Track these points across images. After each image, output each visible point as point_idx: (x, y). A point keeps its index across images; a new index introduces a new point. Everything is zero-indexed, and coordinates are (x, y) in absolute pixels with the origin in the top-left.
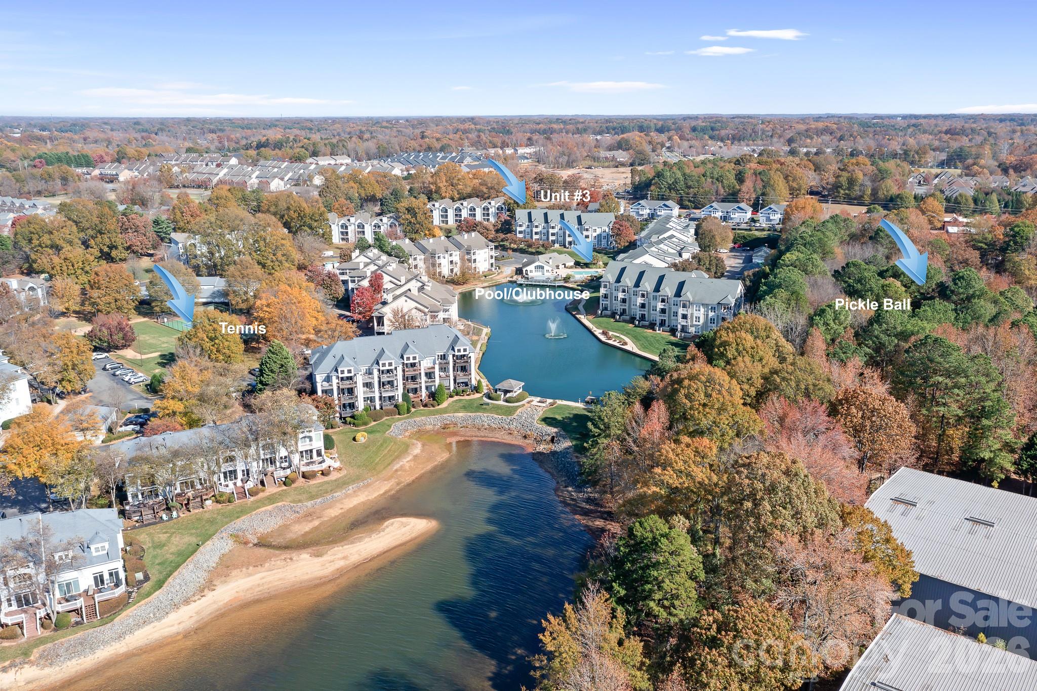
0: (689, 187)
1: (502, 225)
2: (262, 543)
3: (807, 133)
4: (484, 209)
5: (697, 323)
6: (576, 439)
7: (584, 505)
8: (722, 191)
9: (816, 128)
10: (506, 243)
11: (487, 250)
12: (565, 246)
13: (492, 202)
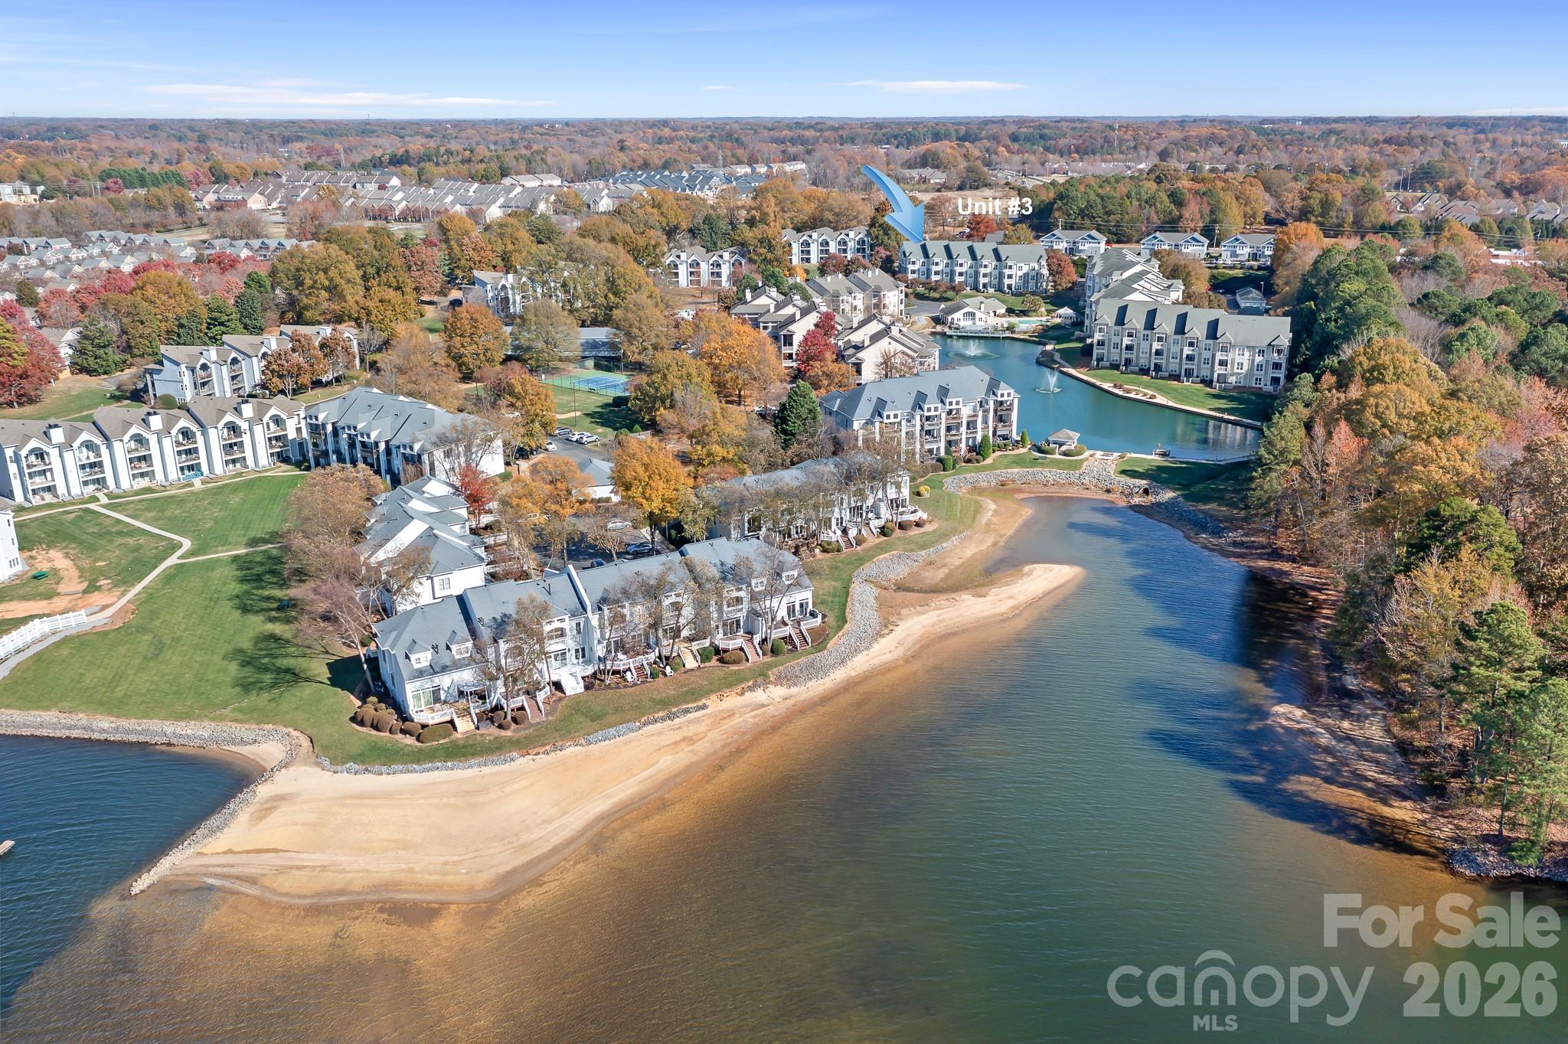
0: (1108, 213)
2: (901, 587)
3: (1186, 144)
5: (1240, 371)
6: (1178, 489)
7: (1231, 549)
8: (1155, 219)
9: (1197, 136)
11: (896, 292)
13: (852, 234)
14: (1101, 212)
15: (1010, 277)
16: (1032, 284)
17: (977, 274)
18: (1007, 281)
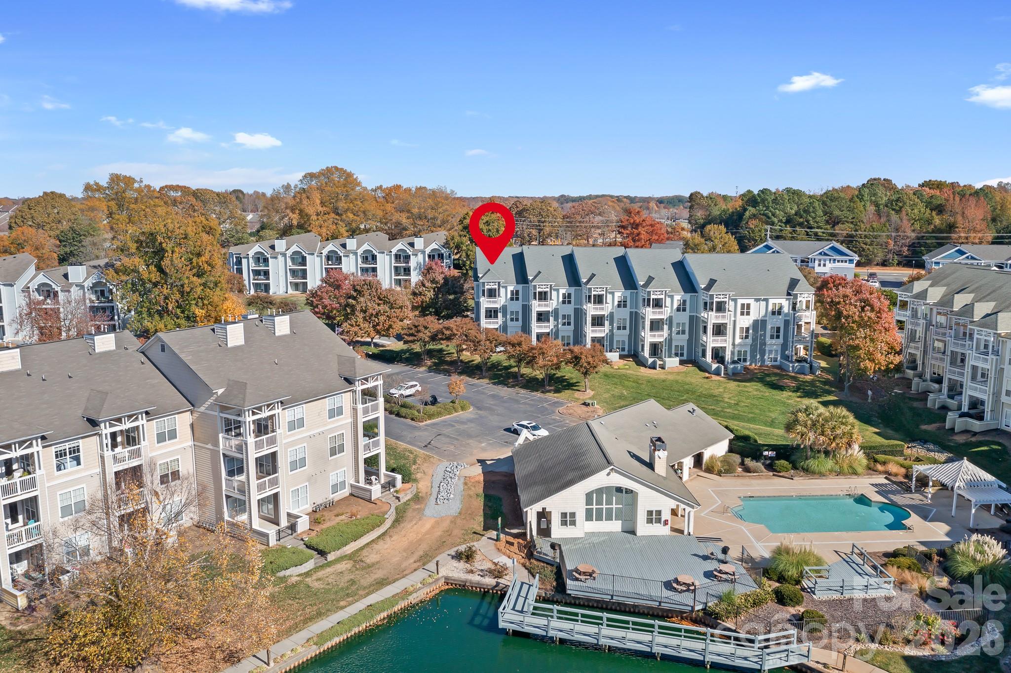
1: (438, 291)
4: (397, 257)
10: (450, 347)
11: (344, 400)
12: (641, 363)
13: (419, 243)
14: (822, 219)
15: (719, 330)
16: (773, 345)
17: (636, 320)
18: (711, 342)
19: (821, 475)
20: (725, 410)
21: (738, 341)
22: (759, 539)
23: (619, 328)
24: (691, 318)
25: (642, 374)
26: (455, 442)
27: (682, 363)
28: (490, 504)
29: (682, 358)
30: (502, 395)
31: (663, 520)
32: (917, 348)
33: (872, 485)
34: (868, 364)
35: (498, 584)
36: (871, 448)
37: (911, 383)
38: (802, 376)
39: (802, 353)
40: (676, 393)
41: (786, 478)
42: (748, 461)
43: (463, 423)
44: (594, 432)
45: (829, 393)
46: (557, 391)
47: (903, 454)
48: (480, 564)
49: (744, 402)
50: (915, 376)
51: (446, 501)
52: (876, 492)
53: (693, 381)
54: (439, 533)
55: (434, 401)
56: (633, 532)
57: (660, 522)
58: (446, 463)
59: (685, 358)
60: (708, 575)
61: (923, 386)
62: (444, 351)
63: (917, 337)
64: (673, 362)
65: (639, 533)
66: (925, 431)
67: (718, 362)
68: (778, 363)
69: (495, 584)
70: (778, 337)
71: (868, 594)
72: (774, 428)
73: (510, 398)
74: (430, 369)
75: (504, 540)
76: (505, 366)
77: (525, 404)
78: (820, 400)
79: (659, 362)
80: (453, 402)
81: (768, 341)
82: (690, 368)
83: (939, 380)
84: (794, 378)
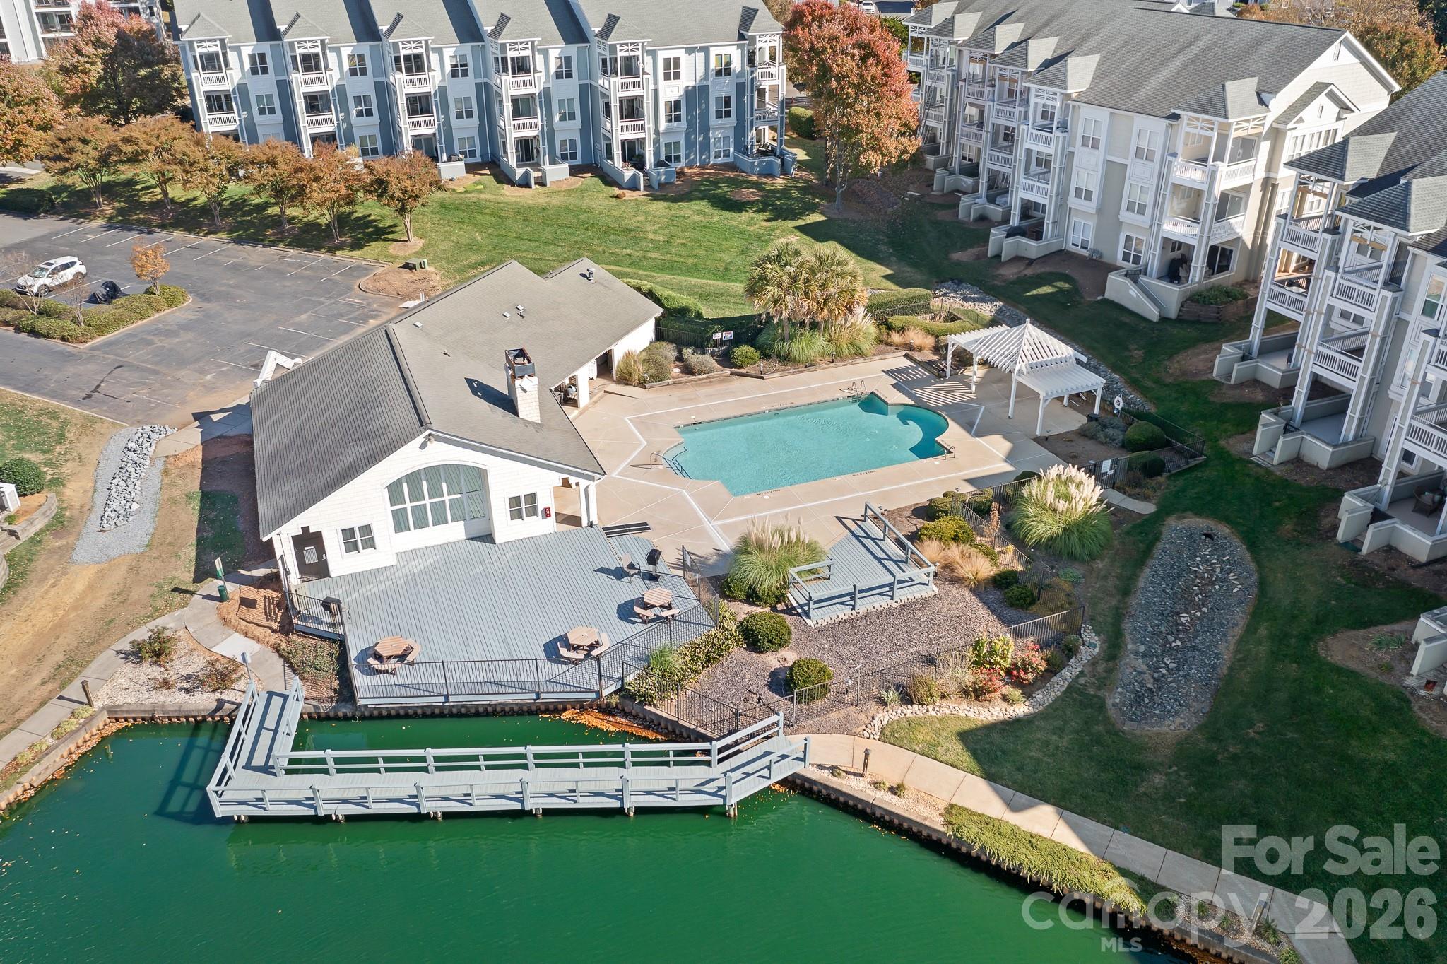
1: (111, 61)
10: (144, 176)
12: (504, 177)
15: (631, 109)
16: (720, 130)
17: (487, 98)
18: (618, 131)
19: (810, 364)
20: (650, 255)
21: (663, 125)
22: (712, 513)
23: (459, 116)
24: (583, 89)
25: (505, 199)
26: (152, 379)
27: (574, 171)
28: (212, 514)
29: (574, 162)
30: (252, 263)
31: (540, 508)
32: (939, 118)
33: (887, 372)
34: (874, 157)
35: (221, 703)
36: (881, 306)
37: (932, 178)
38: (769, 181)
39: (768, 137)
40: (566, 230)
41: (752, 376)
42: (688, 352)
43: (168, 334)
44: (398, 351)
45: (812, 209)
46: (357, 245)
47: (929, 309)
48: (186, 663)
49: (679, 237)
50: (937, 165)
51: (120, 522)
52: (894, 386)
53: (594, 204)
54: (101, 602)
55: (113, 292)
56: (488, 538)
57: (535, 513)
58: (129, 431)
59: (579, 161)
60: (626, 612)
61: (949, 180)
62: (137, 183)
63: (938, 97)
64: (557, 173)
65: (499, 539)
66: (959, 263)
67: (634, 166)
68: (730, 159)
69: (214, 705)
70: (728, 114)
71: (896, 599)
72: (730, 280)
73: (268, 269)
74: (111, 224)
75: (237, 598)
76: (257, 205)
77: (295, 277)
78: (800, 223)
79: (534, 174)
80: (149, 292)
81: (713, 120)
82: (589, 180)
83: (972, 170)
84: (757, 186)
